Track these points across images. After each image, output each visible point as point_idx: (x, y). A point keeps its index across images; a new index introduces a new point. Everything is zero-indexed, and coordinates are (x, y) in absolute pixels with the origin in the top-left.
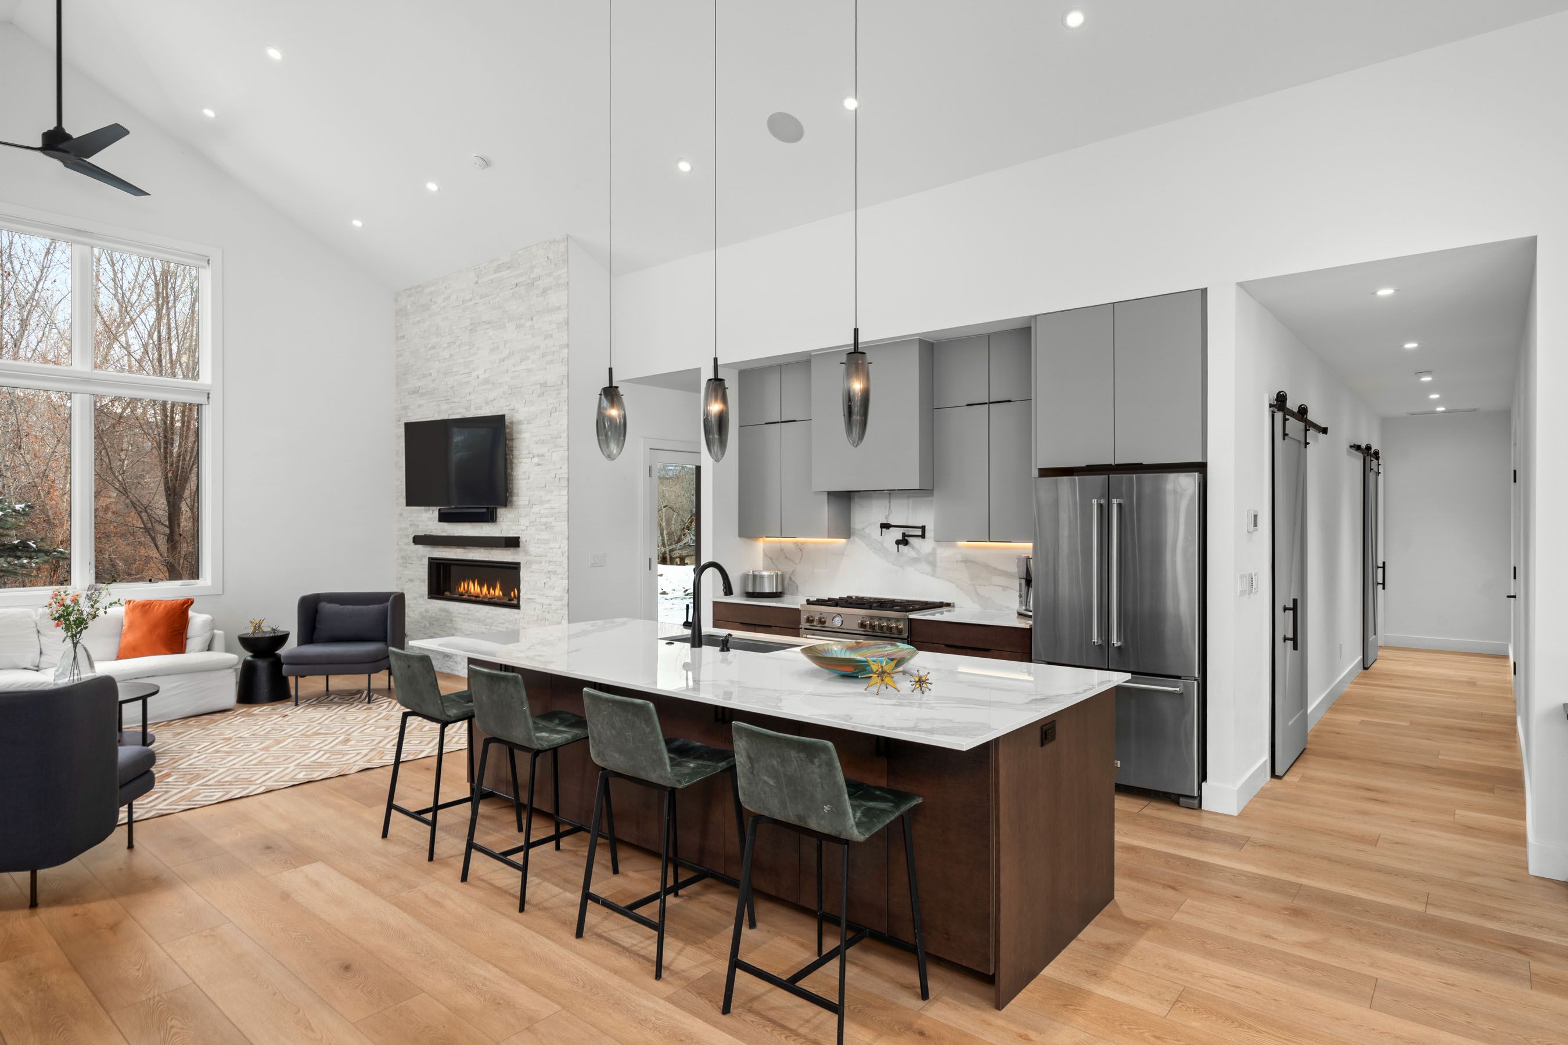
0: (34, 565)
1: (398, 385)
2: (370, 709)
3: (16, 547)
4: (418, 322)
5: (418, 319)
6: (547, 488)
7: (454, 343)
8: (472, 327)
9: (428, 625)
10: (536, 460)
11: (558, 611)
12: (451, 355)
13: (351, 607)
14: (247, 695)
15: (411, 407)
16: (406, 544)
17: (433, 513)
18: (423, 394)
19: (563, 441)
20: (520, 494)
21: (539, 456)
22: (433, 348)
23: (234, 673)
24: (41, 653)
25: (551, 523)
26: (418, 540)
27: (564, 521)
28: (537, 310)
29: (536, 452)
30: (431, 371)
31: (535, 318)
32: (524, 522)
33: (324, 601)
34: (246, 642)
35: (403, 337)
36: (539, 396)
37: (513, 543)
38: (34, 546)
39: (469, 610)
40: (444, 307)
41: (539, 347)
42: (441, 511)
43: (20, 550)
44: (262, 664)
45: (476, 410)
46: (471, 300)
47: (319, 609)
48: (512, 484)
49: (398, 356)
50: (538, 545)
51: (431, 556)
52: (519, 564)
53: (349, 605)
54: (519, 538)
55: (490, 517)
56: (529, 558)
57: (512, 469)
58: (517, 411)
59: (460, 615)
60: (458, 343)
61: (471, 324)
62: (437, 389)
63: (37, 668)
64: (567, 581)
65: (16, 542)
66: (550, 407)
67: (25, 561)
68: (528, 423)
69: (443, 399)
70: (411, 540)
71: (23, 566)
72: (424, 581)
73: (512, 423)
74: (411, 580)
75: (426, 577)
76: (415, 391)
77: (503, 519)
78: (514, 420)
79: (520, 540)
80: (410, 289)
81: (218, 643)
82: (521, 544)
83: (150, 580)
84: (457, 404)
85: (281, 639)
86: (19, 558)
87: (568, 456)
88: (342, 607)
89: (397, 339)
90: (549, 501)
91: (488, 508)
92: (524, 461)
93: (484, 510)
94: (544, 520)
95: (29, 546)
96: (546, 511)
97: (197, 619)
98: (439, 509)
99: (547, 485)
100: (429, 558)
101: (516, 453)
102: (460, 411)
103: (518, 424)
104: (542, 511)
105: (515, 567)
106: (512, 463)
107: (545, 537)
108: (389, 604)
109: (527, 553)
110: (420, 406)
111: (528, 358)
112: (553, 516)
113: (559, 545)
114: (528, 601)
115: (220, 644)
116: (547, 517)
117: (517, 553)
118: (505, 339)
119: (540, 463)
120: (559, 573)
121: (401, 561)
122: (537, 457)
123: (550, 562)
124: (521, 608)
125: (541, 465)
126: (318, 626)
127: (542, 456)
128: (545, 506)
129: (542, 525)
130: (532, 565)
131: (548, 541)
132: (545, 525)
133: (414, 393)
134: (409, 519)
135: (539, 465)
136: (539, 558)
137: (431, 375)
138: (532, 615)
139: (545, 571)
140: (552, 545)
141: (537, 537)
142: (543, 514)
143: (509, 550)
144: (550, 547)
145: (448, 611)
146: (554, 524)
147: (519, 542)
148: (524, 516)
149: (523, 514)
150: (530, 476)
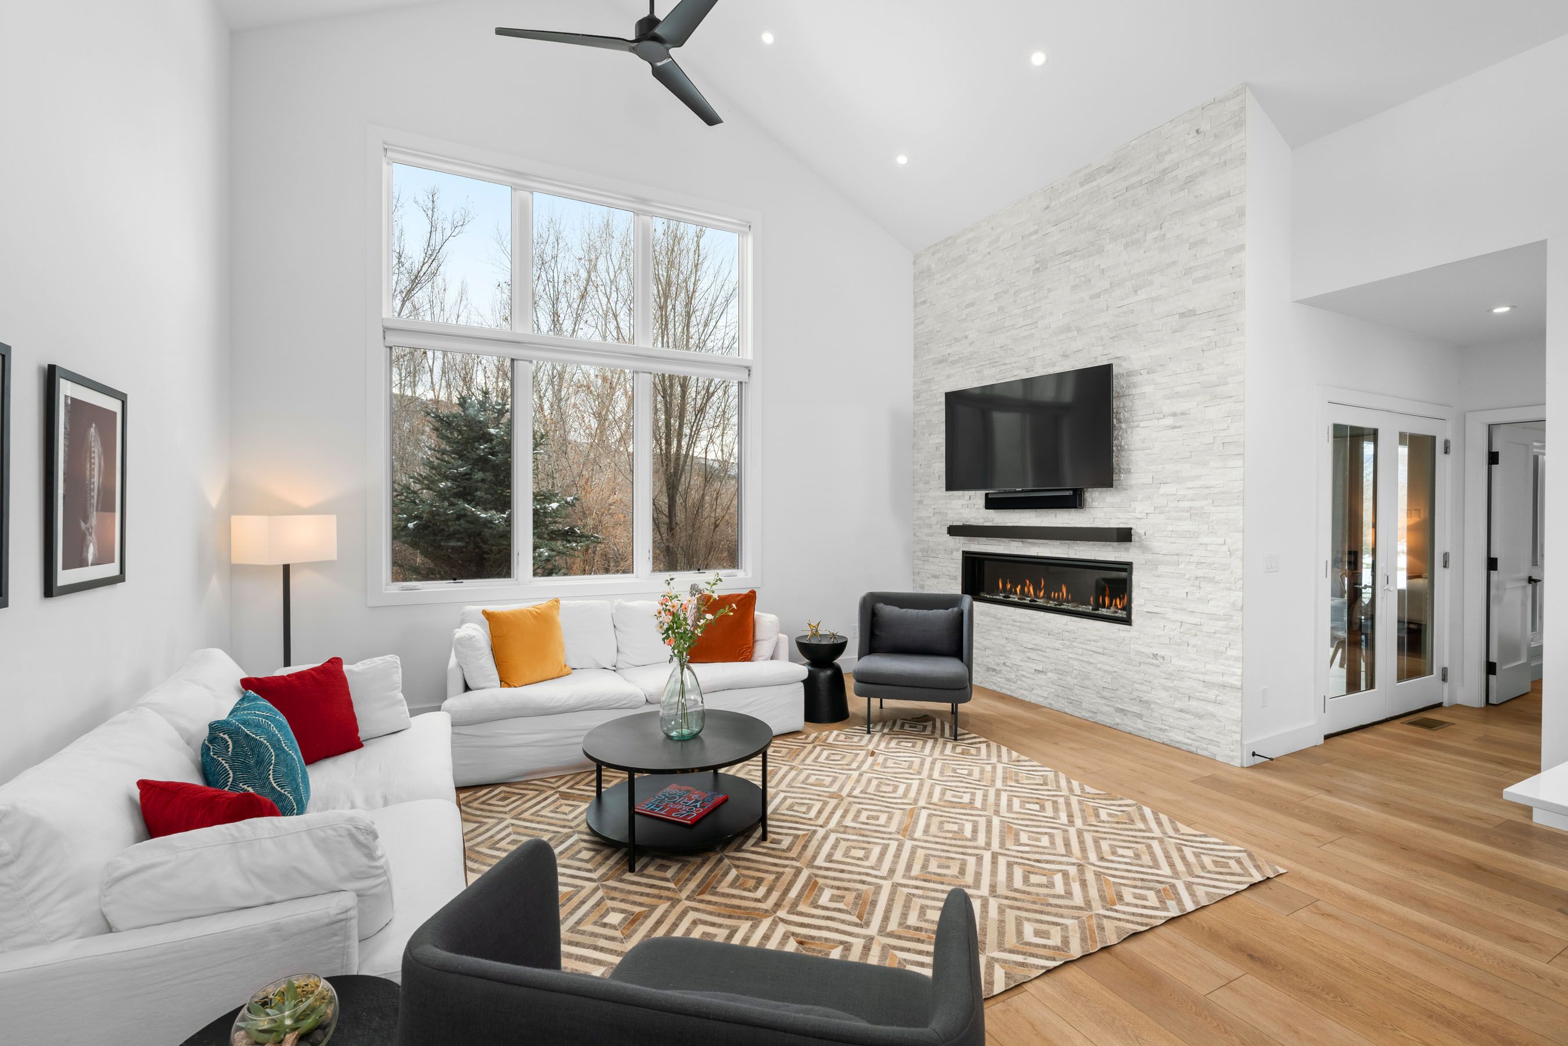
0: (579, 548)
1: (916, 357)
3: (567, 532)
4: (948, 280)
5: (949, 276)
6: (1193, 459)
7: (1006, 292)
8: (1037, 266)
10: (1169, 421)
11: (1218, 635)
12: (1001, 309)
15: (936, 379)
16: (939, 535)
17: (978, 497)
18: (953, 363)
20: (1132, 471)
21: (1174, 415)
22: (971, 305)
23: (800, 688)
24: (618, 650)
25: (1203, 508)
26: (954, 531)
28: (1171, 212)
29: (1168, 409)
30: (967, 333)
31: (1166, 225)
32: (1140, 508)
33: (881, 602)
34: (805, 648)
35: (924, 302)
36: (1177, 330)
37: (1124, 535)
38: (578, 531)
40: (989, 253)
42: (989, 496)
43: (570, 535)
44: (822, 677)
46: (1036, 232)
47: (876, 611)
49: (916, 325)
50: (1172, 540)
51: (968, 549)
52: (1130, 564)
53: (895, 606)
54: (1131, 529)
55: (1074, 501)
56: (1150, 557)
58: (1131, 358)
59: (1016, 623)
60: (1012, 291)
61: (1036, 262)
62: (977, 352)
63: (614, 668)
64: (1241, 592)
65: (567, 528)
67: (574, 545)
69: (987, 362)
70: (946, 531)
71: (573, 549)
72: (955, 578)
73: (1119, 375)
74: (936, 577)
75: (957, 573)
76: (943, 361)
77: (1096, 503)
78: (1125, 371)
79: (1133, 531)
80: (936, 245)
82: (1133, 538)
83: (699, 570)
84: (1009, 366)
85: (839, 648)
86: (569, 542)
88: (904, 610)
89: (916, 305)
90: (1198, 477)
91: (1067, 490)
92: (1142, 424)
93: (1071, 493)
94: (1185, 504)
95: (575, 532)
96: (1191, 492)
97: (765, 619)
98: (987, 495)
99: (1194, 454)
100: (964, 552)
104: (1181, 492)
105: (1121, 568)
107: (1187, 528)
108: (962, 609)
109: (1145, 549)
111: (1152, 283)
112: (1206, 499)
113: (1221, 540)
114: (1149, 615)
115: (784, 650)
116: (1193, 500)
117: (1127, 550)
118: (1102, 267)
119: (1178, 424)
120: (1221, 580)
121: (920, 554)
122: (1172, 416)
123: (1199, 563)
124: (1133, 624)
125: (1180, 427)
126: (877, 632)
127: (1183, 414)
128: (1190, 484)
129: (1183, 511)
130: (1159, 567)
131: (1196, 534)
132: (1188, 512)
133: (941, 362)
134: (933, 507)
135: (1174, 427)
136: (1175, 558)
137: (966, 338)
138: (1159, 636)
139: (1187, 576)
140: (1204, 540)
141: (1170, 528)
142: (1184, 496)
143: (1109, 545)
144: (1200, 542)
145: (995, 617)
146: (1210, 509)
147: (1131, 535)
148: (1142, 499)
149: (1139, 497)
150: (1156, 444)
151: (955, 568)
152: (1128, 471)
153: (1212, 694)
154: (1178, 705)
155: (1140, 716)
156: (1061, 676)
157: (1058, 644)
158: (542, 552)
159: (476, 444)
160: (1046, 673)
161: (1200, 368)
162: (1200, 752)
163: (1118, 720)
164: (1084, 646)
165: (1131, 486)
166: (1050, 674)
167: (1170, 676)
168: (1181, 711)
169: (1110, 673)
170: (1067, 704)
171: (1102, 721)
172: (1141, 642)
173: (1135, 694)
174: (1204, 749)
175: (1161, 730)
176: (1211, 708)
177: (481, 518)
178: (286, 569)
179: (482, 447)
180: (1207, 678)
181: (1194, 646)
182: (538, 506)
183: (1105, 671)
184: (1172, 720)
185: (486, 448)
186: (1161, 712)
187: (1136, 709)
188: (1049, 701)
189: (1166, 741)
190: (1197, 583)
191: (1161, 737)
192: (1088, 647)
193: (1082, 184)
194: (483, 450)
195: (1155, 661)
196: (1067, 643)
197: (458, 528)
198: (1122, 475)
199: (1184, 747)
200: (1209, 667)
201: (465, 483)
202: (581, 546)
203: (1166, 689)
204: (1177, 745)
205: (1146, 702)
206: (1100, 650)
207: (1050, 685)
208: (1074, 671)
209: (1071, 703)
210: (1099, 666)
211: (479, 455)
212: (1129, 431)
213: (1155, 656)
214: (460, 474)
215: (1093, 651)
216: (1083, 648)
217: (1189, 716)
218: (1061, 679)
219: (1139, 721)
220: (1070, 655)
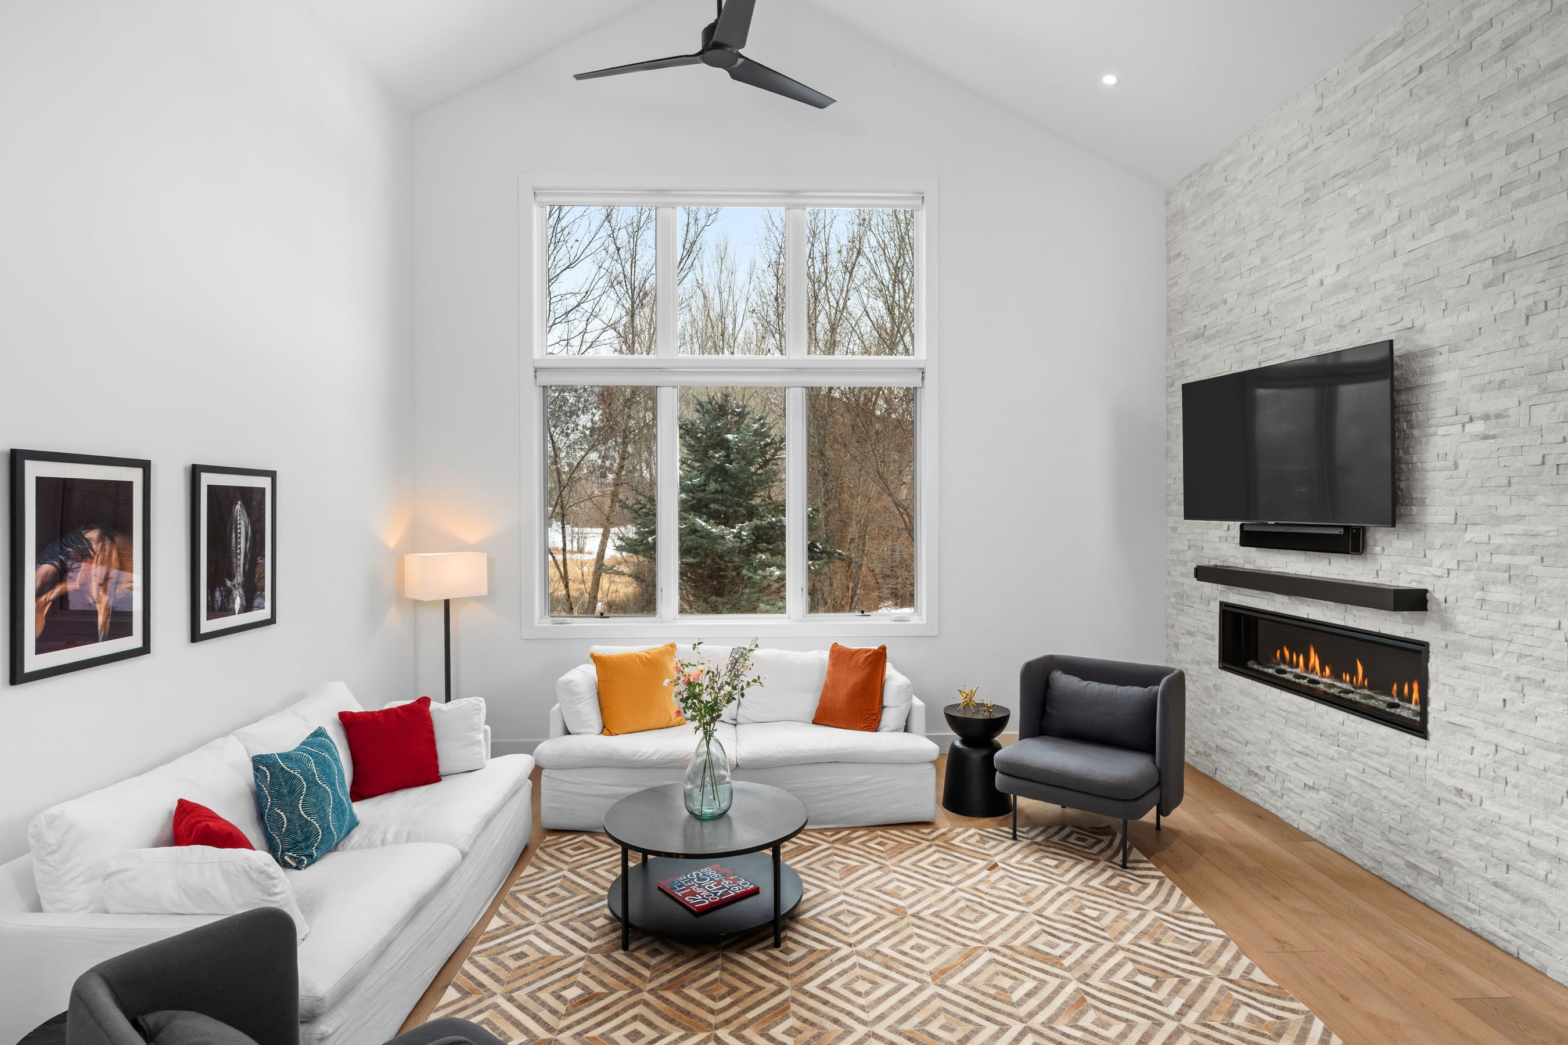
1: (1169, 331)
4: (1204, 223)
5: (1204, 217)
6: (1513, 489)
7: (1269, 236)
8: (1307, 195)
9: (1219, 711)
10: (1478, 427)
11: (1549, 775)
12: (1264, 260)
15: (1191, 362)
16: (1182, 575)
17: (1229, 529)
18: (1211, 338)
20: (1428, 501)
21: (1486, 417)
22: (1231, 256)
23: (933, 772)
24: (739, 702)
25: (1527, 567)
26: (1204, 573)
28: (1481, 98)
29: (1477, 409)
30: (1225, 296)
31: (1475, 121)
32: (1440, 560)
33: (1059, 670)
34: (954, 722)
35: (1178, 255)
36: (1488, 285)
37: (1411, 599)
39: (1300, 709)
40: (1251, 181)
42: (1245, 529)
44: (976, 756)
45: (1315, 345)
46: (1306, 146)
47: (1050, 682)
48: (1407, 479)
49: (1170, 287)
50: (1481, 613)
51: (1225, 600)
54: (1426, 591)
56: (1451, 636)
57: (1407, 452)
58: (1422, 330)
59: (1281, 712)
60: (1277, 234)
61: (1306, 191)
62: (1238, 323)
66: (1522, 304)
68: (1454, 349)
69: (1249, 337)
70: (1193, 571)
72: (1212, 639)
73: (1413, 355)
74: (1190, 634)
75: (1215, 632)
76: (1199, 335)
77: (1383, 549)
78: (1419, 348)
79: (1428, 595)
80: (1190, 176)
81: (918, 721)
82: (1429, 605)
83: (863, 612)
84: (1277, 341)
88: (1086, 683)
89: (1169, 260)
90: (1520, 518)
91: (1345, 527)
92: (1441, 431)
93: (1339, 531)
94: (1501, 559)
96: (1510, 540)
97: (895, 682)
98: (1242, 526)
99: (1513, 481)
100: (1222, 603)
101: (1418, 416)
102: (1281, 352)
103: (1424, 356)
104: (1496, 540)
105: (1413, 650)
106: (1408, 437)
107: (1503, 597)
108: (1160, 688)
109: (1446, 624)
110: (1205, 357)
111: (1455, 211)
112: (1532, 553)
113: (1554, 623)
114: (1451, 727)
116: (1512, 553)
117: (1421, 622)
118: (1387, 192)
119: (1492, 433)
120: (1555, 687)
122: (1482, 419)
123: (1521, 656)
124: (1431, 738)
125: (1494, 437)
126: (1048, 710)
127: (1498, 416)
128: (1507, 528)
129: (1497, 570)
130: (1464, 653)
131: (1517, 609)
132: (1505, 571)
133: (1196, 337)
134: (1188, 537)
135: (1486, 437)
136: (1487, 643)
137: (1225, 302)
138: (1464, 762)
139: (1504, 674)
140: (1530, 619)
141: (1480, 594)
142: (1500, 546)
143: (1399, 613)
144: (1523, 621)
145: (1256, 699)
146: (1538, 570)
147: (1426, 601)
148: (1441, 546)
149: (1438, 543)
150: (1460, 463)
151: (1210, 622)
152: (1422, 502)
153: (1542, 867)
154: (1491, 874)
155: (1439, 881)
156: (1336, 799)
157: (1332, 751)
158: (772, 572)
159: (711, 452)
160: (1318, 791)
161: (1523, 345)
162: (1523, 956)
163: (1409, 881)
164: (1365, 760)
165: (1426, 525)
166: (1322, 793)
167: (1480, 828)
168: (1496, 884)
169: (1399, 806)
170: (1344, 842)
171: (1389, 877)
172: (1440, 767)
173: (1433, 845)
174: (1531, 954)
175: (1467, 908)
176: (1539, 890)
177: (712, 533)
178: (447, 603)
179: (717, 455)
180: (1534, 841)
181: (1515, 786)
182: (774, 519)
183: (1393, 803)
184: (1482, 897)
185: (720, 456)
186: (1467, 880)
187: (1432, 868)
188: (1320, 832)
189: (1474, 926)
190: (1519, 686)
191: (1469, 919)
192: (1370, 762)
193: (1362, 70)
194: (718, 459)
195: (1459, 800)
196: (1345, 751)
197: (690, 543)
198: (1414, 508)
199: (1501, 944)
200: (1537, 823)
201: (700, 495)
202: (818, 564)
203: (1477, 847)
204: (1491, 938)
205: (1447, 861)
206: (1386, 770)
207: (1323, 809)
208: (1354, 795)
209: (1349, 842)
210: (1385, 793)
211: (715, 464)
212: (1424, 440)
213: (1459, 792)
214: (694, 485)
215: (1377, 770)
216: (1364, 764)
217: (1507, 896)
218: (1337, 804)
219: (1438, 887)
220: (1348, 771)
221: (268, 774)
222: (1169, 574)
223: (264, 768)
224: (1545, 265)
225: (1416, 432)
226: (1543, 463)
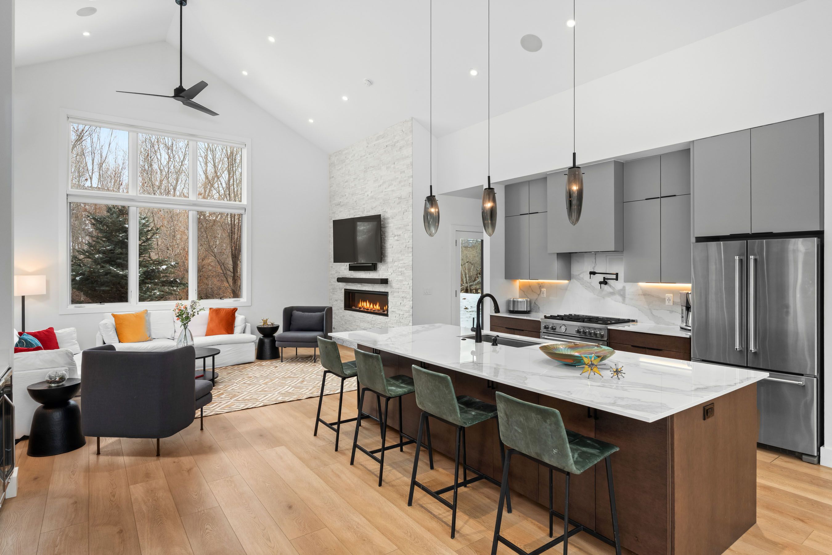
0: (178, 290)
1: (330, 201)
2: (315, 365)
3: (172, 281)
4: (340, 169)
5: (340, 167)
6: (401, 253)
8: (365, 170)
9: (344, 323)
10: (396, 238)
11: (407, 318)
12: (355, 185)
13: (307, 313)
14: (260, 356)
15: (336, 212)
16: (334, 282)
17: (346, 266)
18: (342, 206)
19: (410, 228)
20: (388, 256)
21: (397, 236)
22: (347, 181)
23: (254, 345)
24: (175, 331)
25: (404, 271)
26: (340, 280)
27: (411, 270)
28: (397, 158)
29: (396, 234)
30: (346, 194)
31: (396, 163)
32: (390, 270)
33: (295, 310)
34: (260, 329)
35: (333, 177)
36: (398, 204)
37: (385, 281)
38: (179, 281)
39: (364, 317)
40: (352, 160)
41: (398, 178)
42: (350, 265)
43: (174, 283)
44: (267, 341)
46: (365, 156)
47: (292, 314)
48: (385, 250)
49: (330, 187)
50: (397, 283)
51: (346, 288)
52: (388, 293)
53: (306, 312)
54: (388, 279)
55: (373, 268)
56: (392, 290)
57: (384, 244)
58: (387, 213)
60: (358, 178)
61: (365, 168)
62: (349, 202)
63: (173, 339)
64: (412, 302)
65: (172, 280)
66: (403, 210)
67: (175, 288)
68: (393, 218)
69: (351, 208)
70: (337, 280)
71: (174, 290)
72: (342, 301)
73: (384, 219)
74: (336, 300)
75: (343, 299)
76: (339, 204)
77: (380, 269)
78: (385, 217)
80: (336, 152)
82: (389, 283)
83: (221, 298)
84: (358, 210)
85: (276, 329)
86: (173, 287)
87: (412, 235)
88: (304, 313)
89: (330, 178)
90: (403, 260)
91: (372, 263)
93: (371, 265)
94: (400, 269)
95: (177, 282)
96: (401, 265)
97: (239, 319)
98: (349, 264)
99: (402, 251)
100: (345, 289)
101: (386, 234)
102: (359, 213)
103: (387, 219)
104: (399, 265)
105: (386, 295)
106: (384, 240)
107: (400, 279)
108: (325, 312)
109: (391, 287)
110: (340, 212)
111: (392, 184)
112: (404, 268)
113: (407, 283)
114: (393, 312)
115: (248, 330)
117: (387, 287)
118: (381, 175)
120: (408, 298)
121: (331, 290)
123: (403, 292)
124: (389, 316)
125: (399, 240)
126: (292, 323)
127: (399, 235)
128: (401, 262)
129: (399, 272)
130: (394, 293)
131: (402, 281)
132: (400, 272)
133: (338, 205)
134: (336, 269)
135: (397, 240)
136: (398, 290)
137: (346, 196)
138: (394, 320)
139: (400, 297)
141: (397, 279)
143: (383, 285)
144: (403, 284)
145: (353, 317)
146: (405, 271)
147: (388, 281)
148: (390, 267)
149: (390, 266)
150: (393, 246)
151: (341, 296)
158: (155, 293)
159: (117, 234)
161: (403, 219)
165: (387, 262)
172: (390, 323)
177: (120, 274)
178: (23, 298)
179: (121, 235)
182: (154, 268)
185: (123, 236)
190: (403, 299)
193: (376, 141)
194: (121, 237)
197: (106, 280)
198: (385, 258)
201: (110, 255)
202: (179, 289)
211: (119, 239)
212: (387, 240)
214: (108, 250)
221: (25, 343)
222: (330, 282)
223: (24, 341)
224: (406, 201)
225: (386, 238)
226: (406, 247)
